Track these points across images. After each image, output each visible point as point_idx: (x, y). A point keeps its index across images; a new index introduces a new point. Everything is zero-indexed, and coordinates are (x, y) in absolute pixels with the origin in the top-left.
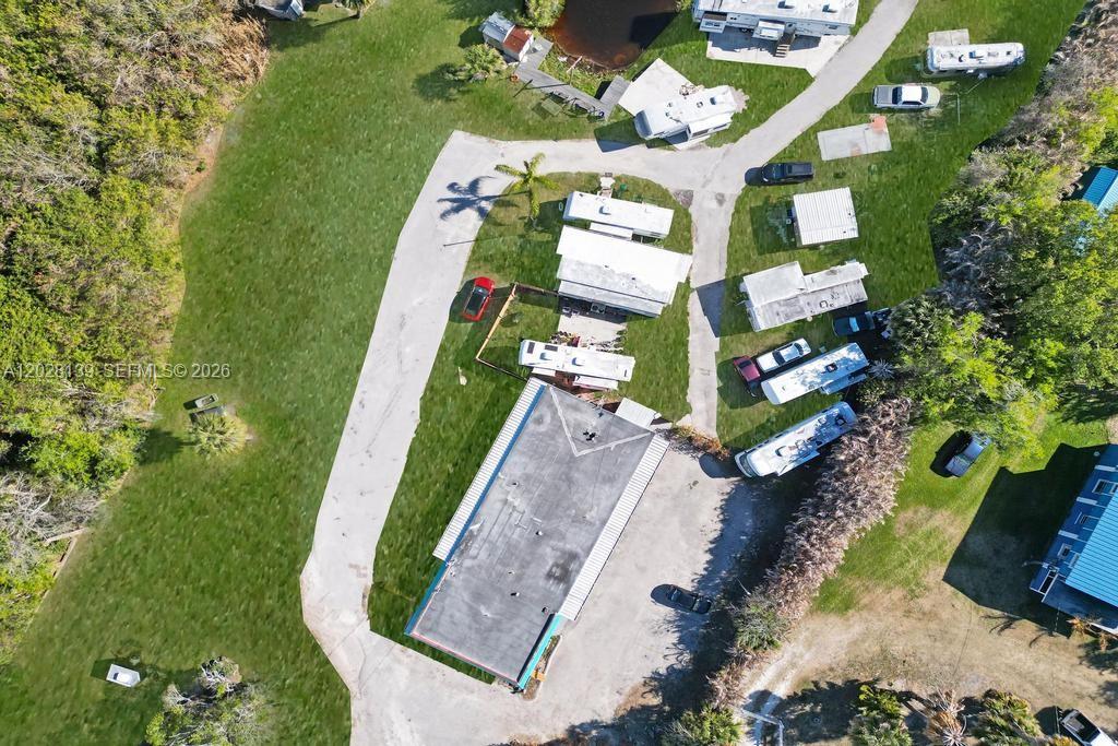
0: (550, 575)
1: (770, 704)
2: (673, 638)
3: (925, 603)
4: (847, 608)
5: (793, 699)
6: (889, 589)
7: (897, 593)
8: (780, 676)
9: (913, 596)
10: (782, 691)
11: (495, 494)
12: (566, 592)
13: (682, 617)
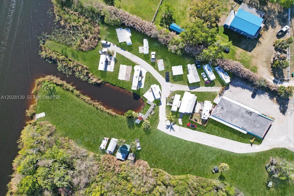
0: (251, 115)
1: (276, 80)
2: (262, 95)
3: (255, 55)
4: (256, 67)
5: (275, 76)
6: (253, 61)
7: (253, 59)
8: (270, 78)
9: (254, 57)
10: (273, 78)
11: (234, 124)
12: (254, 113)
13: (258, 94)
